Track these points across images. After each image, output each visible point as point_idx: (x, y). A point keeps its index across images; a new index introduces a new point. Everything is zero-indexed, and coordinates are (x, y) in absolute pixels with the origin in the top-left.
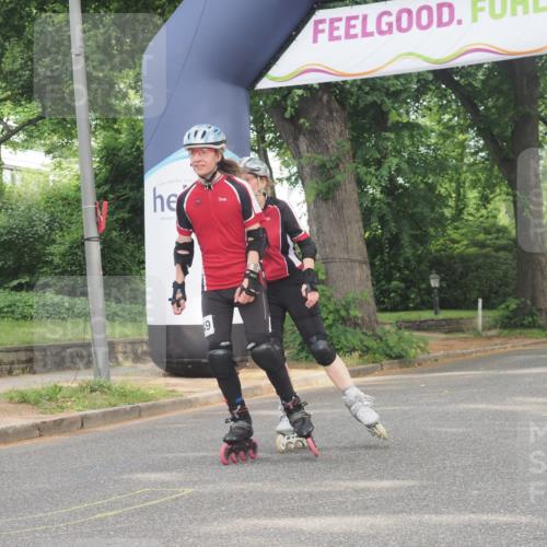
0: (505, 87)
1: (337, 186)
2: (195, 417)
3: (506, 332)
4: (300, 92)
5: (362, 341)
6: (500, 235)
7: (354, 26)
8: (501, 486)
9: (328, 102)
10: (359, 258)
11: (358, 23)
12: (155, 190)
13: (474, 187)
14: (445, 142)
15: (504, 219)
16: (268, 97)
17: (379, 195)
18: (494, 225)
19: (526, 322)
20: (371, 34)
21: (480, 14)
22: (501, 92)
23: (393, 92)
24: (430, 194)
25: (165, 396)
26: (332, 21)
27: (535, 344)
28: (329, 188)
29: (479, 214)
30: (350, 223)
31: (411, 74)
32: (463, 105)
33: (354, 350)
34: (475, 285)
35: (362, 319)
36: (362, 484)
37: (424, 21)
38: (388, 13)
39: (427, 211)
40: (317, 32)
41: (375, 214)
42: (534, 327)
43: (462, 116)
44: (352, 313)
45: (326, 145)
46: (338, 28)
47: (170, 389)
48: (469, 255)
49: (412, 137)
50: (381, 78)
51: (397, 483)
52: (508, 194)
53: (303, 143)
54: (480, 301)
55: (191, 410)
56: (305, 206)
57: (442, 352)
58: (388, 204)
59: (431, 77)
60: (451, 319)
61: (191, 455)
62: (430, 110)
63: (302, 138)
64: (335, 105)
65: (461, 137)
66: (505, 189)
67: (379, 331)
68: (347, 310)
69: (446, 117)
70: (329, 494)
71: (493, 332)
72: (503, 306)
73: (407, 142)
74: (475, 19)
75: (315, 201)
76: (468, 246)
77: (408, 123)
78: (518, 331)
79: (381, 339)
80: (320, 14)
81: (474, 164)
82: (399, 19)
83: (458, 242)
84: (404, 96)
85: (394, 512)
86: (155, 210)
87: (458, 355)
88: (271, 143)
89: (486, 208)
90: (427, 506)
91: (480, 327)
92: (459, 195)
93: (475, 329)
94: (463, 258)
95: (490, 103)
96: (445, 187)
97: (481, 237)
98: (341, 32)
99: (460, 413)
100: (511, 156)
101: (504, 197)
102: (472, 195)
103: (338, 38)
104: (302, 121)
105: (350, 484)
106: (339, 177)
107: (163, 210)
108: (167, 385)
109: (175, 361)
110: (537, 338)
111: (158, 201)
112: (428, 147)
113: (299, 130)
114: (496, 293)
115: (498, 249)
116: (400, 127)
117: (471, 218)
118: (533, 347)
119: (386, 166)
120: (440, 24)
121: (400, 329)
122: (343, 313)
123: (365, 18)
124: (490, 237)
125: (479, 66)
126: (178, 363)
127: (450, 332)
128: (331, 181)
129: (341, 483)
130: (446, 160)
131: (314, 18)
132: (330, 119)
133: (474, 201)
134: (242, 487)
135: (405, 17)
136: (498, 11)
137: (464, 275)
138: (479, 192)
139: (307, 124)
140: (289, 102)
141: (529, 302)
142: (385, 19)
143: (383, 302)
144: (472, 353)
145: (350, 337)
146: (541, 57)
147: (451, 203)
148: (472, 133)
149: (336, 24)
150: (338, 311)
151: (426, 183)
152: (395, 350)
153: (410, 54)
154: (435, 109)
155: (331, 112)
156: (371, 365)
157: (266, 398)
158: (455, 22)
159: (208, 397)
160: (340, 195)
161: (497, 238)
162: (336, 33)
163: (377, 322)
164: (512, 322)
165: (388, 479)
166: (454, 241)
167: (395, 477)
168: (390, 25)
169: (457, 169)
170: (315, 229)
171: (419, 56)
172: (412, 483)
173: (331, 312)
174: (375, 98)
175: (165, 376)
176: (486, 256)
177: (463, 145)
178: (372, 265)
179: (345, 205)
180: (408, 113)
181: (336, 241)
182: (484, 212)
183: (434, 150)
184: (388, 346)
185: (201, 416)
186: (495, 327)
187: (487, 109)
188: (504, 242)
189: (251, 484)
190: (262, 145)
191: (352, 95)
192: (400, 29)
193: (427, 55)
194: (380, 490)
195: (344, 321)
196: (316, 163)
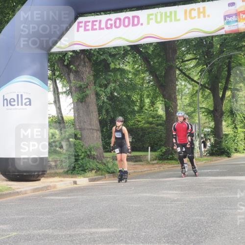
0: (162, 54)
1: (87, 96)
2: (20, 199)
3: (161, 161)
4: (71, 54)
5: (96, 165)
6: (159, 119)
7: (95, 25)
8: (155, 230)
9: (84, 58)
10: (96, 128)
11: (97, 23)
12: (4, 96)
13: (148, 98)
14: (135, 77)
15: (161, 112)
16: (56, 56)
17: (106, 100)
18: (157, 114)
19: (169, 157)
20: (103, 29)
21: (151, 21)
22: (160, 56)
23: (113, 54)
24: (128, 100)
25: (6, 190)
26: (86, 22)
27: (173, 167)
28: (83, 97)
29: (150, 110)
30: (92, 112)
31: (121, 47)
32: (143, 61)
33: (93, 169)
34: (147, 141)
35: (97, 156)
36: (93, 230)
37: (126, 24)
38: (110, 20)
39: (127, 107)
40: (79, 27)
41: (104, 108)
42: (173, 160)
43: (143, 66)
44: (92, 153)
45: (82, 77)
46: (88, 26)
47: (9, 187)
48: (145, 128)
49: (121, 75)
50: (108, 48)
51: (110, 230)
52: (162, 101)
53: (72, 76)
54: (149, 148)
55: (18, 196)
56: (72, 104)
57: (132, 171)
58: (110, 104)
59: (129, 49)
60: (137, 156)
61: (17, 217)
62: (129, 63)
63: (71, 74)
64: (86, 60)
65: (142, 75)
66: (161, 99)
67: (104, 161)
68: (90, 152)
69: (136, 66)
70: (79, 234)
71: (155, 162)
72: (159, 150)
73: (119, 77)
74: (148, 23)
75: (77, 102)
76: (144, 123)
77: (119, 68)
78: (166, 161)
79: (105, 164)
80: (81, 19)
81: (148, 87)
82: (115, 22)
83: (140, 122)
84: (118, 56)
85: (107, 243)
86: (4, 106)
87: (139, 172)
88: (58, 76)
89: (153, 107)
90: (122, 240)
91: (149, 160)
92: (141, 100)
93: (147, 160)
94: (142, 129)
95: (155, 61)
96: (135, 97)
97: (151, 119)
98: (90, 27)
99: (139, 198)
100: (164, 84)
101: (161, 102)
102: (147, 101)
103: (88, 30)
104: (71, 66)
105: (88, 230)
106: (88, 92)
107: (7, 105)
108: (7, 185)
109: (12, 174)
110: (174, 164)
111: (5, 101)
112: (128, 79)
113: (70, 70)
114: (157, 144)
115: (158, 125)
116: (115, 70)
117: (146, 111)
118: (172, 168)
119: (109, 87)
120: (134, 25)
121: (114, 160)
122: (88, 153)
123: (100, 21)
124: (154, 119)
125: (151, 44)
126: (13, 175)
127: (136, 161)
128: (84, 94)
129: (85, 230)
130: (136, 85)
131: (78, 21)
132: (84, 66)
133: (148, 104)
134: (39, 232)
135: (118, 21)
136: (159, 20)
137: (143, 136)
138: (150, 100)
139: (74, 68)
140: (66, 58)
141: (171, 149)
142: (109, 22)
143: (107, 148)
144: (145, 171)
145: (91, 163)
146: (178, 41)
147: (138, 104)
148: (148, 73)
149: (87, 24)
150: (86, 152)
151: (127, 95)
152: (111, 170)
153: (120, 38)
154: (131, 63)
155: (85, 63)
156: (100, 176)
157: (52, 191)
158: (140, 24)
159: (26, 191)
160: (88, 100)
161: (157, 120)
162: (87, 28)
163: (104, 157)
164: (163, 157)
165: (105, 228)
166: (139, 121)
167: (108, 227)
168: (111, 25)
169: (141, 90)
170: (76, 115)
171: (124, 39)
172: (116, 229)
173: (83, 152)
174: (105, 57)
175: (7, 181)
176: (152, 128)
177: (143, 79)
178: (102, 131)
179: (90, 105)
180: (119, 64)
181: (86, 120)
182: (152, 108)
183: (130, 81)
184: (108, 168)
185: (23, 199)
186: (156, 160)
187: (154, 63)
188: (161, 122)
189: (44, 230)
190: (54, 77)
191: (94, 55)
192: (116, 27)
193: (127, 38)
194: (101, 233)
195: (89, 156)
196: (78, 85)
